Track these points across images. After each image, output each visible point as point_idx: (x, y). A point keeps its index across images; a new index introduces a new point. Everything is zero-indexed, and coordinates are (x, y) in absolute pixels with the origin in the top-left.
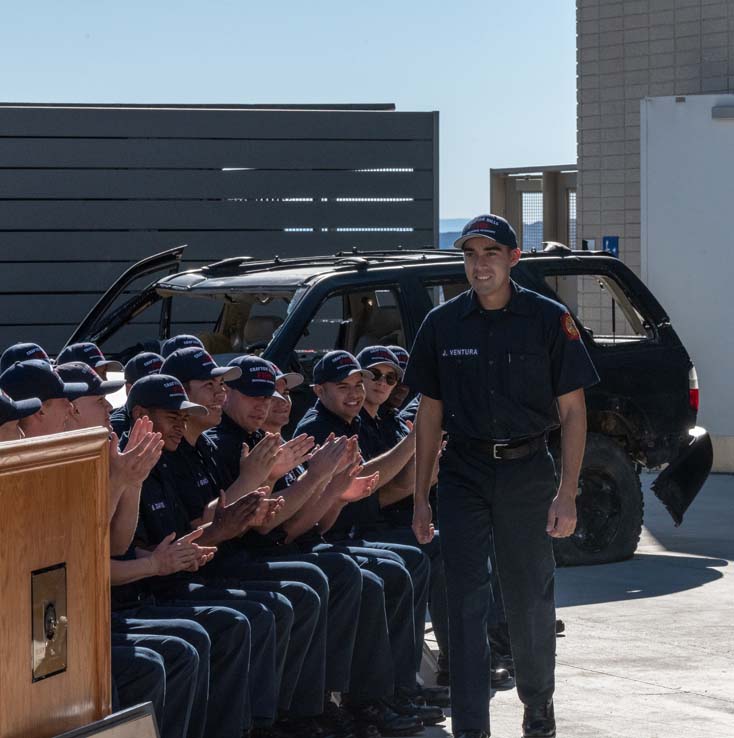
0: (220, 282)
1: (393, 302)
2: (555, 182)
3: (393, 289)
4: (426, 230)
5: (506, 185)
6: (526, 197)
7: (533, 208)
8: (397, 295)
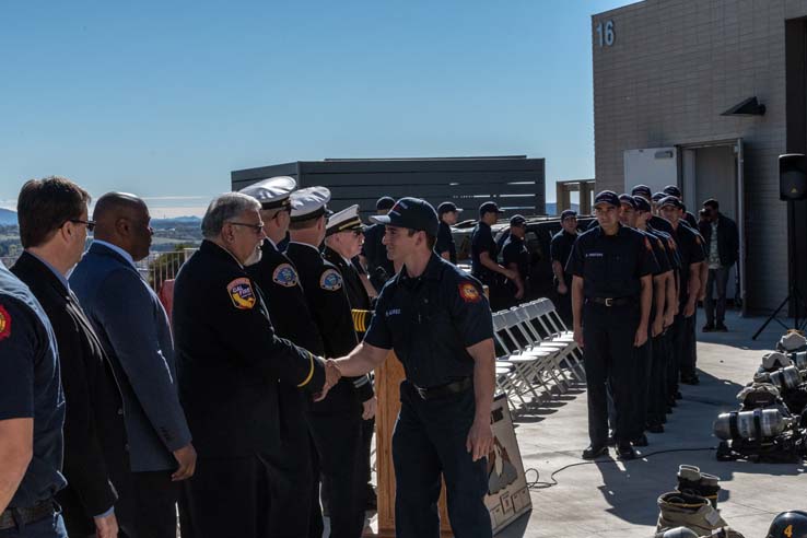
0: (464, 231)
1: (535, 237)
2: (585, 187)
3: (536, 233)
4: (540, 207)
5: (563, 189)
6: (572, 193)
7: (575, 198)
8: (538, 235)
